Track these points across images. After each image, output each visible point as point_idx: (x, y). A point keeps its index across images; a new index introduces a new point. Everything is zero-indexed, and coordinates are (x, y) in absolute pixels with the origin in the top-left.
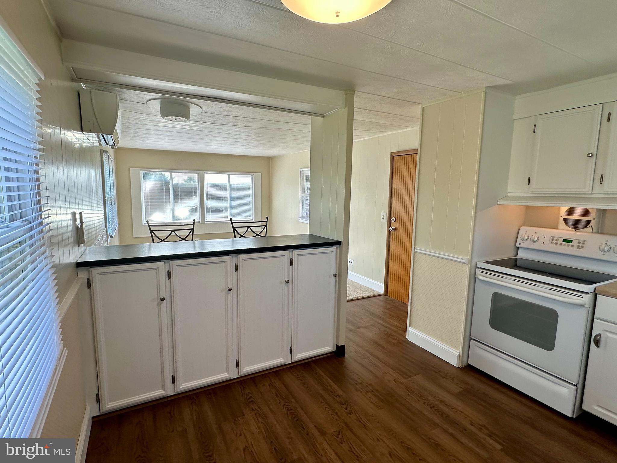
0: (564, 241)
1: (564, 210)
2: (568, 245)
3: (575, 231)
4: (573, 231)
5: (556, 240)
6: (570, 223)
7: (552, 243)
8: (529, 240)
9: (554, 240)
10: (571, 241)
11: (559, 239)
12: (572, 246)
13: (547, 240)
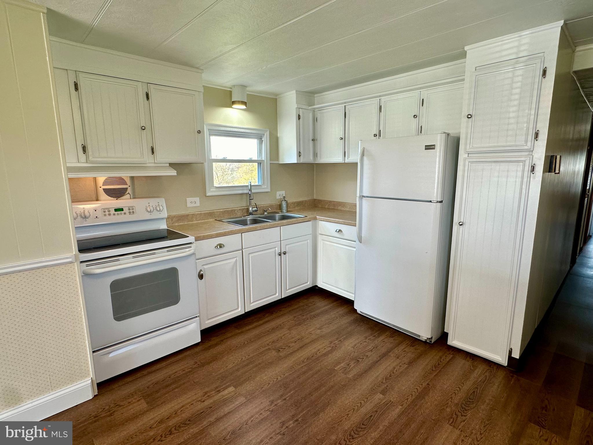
0: (116, 210)
1: (101, 180)
2: (121, 214)
3: (117, 199)
4: (114, 200)
5: (108, 211)
6: (109, 192)
7: (105, 215)
8: (79, 217)
9: (106, 211)
10: (122, 210)
11: (110, 209)
12: (125, 214)
13: (99, 214)
